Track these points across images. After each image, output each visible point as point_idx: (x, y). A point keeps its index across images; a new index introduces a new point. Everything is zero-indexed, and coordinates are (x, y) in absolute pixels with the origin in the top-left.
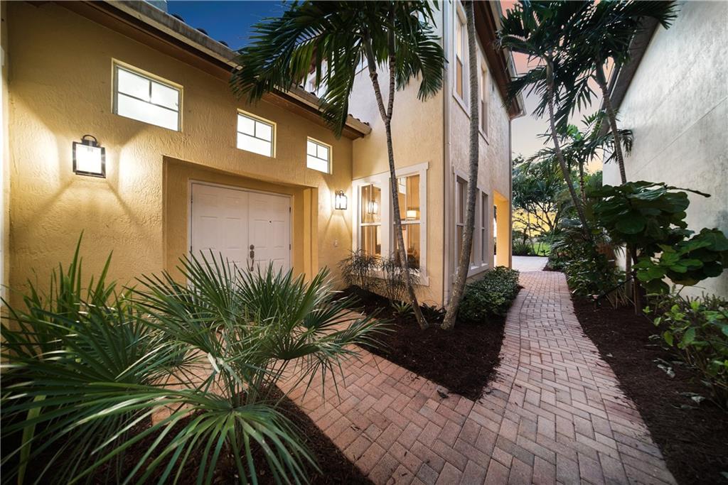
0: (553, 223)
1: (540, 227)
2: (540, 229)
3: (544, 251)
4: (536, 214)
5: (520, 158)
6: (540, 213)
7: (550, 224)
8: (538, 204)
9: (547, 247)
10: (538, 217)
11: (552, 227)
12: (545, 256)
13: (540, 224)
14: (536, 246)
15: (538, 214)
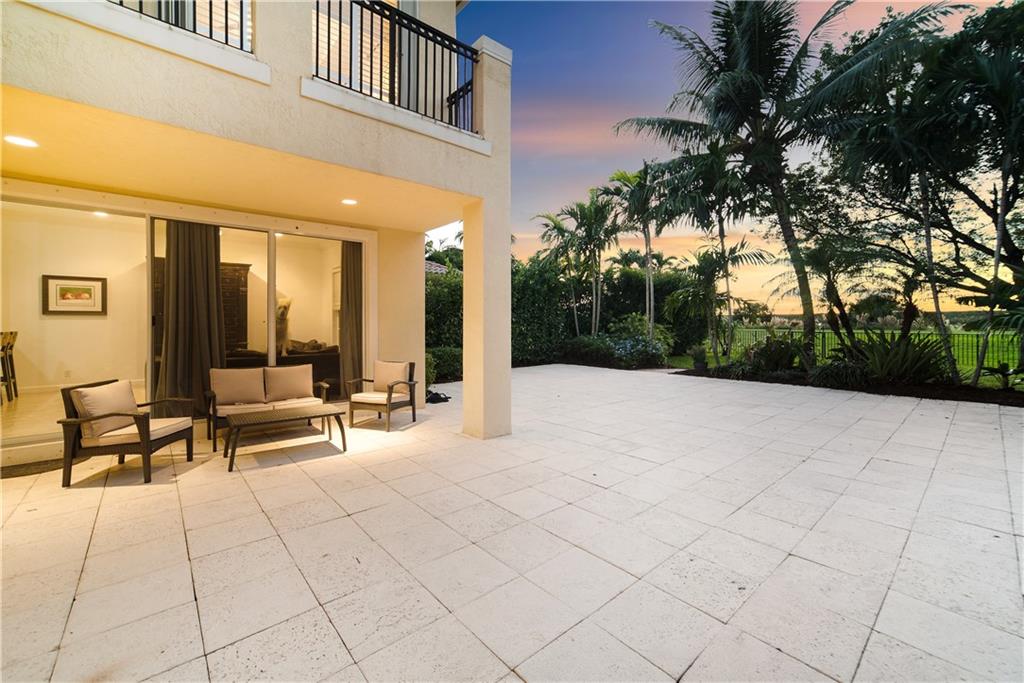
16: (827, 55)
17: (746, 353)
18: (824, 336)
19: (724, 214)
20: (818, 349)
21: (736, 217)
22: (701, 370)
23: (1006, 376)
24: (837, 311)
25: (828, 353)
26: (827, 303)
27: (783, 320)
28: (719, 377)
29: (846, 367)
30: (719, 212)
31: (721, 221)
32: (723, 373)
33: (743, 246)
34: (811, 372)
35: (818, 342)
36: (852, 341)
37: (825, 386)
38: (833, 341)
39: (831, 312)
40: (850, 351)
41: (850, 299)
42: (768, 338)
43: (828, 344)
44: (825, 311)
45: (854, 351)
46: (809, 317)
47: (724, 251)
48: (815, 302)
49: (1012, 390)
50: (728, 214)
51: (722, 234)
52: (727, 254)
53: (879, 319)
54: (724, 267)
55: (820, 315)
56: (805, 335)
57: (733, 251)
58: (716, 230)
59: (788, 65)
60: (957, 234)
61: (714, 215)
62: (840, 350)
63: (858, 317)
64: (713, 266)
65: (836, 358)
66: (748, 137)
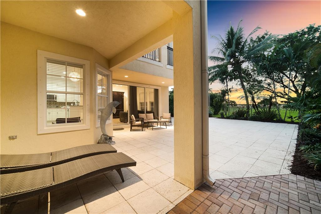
0: (300, 91)
1: (287, 94)
2: (286, 97)
3: (291, 117)
4: (283, 83)
5: (266, 34)
6: (286, 81)
7: (296, 91)
8: (284, 74)
9: (295, 114)
10: (285, 87)
11: (299, 95)
12: (292, 122)
13: (287, 93)
14: (283, 113)
15: (284, 84)
16: (252, 40)
17: (233, 113)
18: (251, 110)
19: (228, 80)
20: (250, 113)
21: (230, 81)
22: (223, 117)
23: (292, 118)
24: (254, 104)
25: (253, 114)
26: (252, 102)
27: (240, 106)
28: (227, 119)
29: (256, 116)
30: (226, 80)
31: (227, 82)
32: (228, 118)
33: (232, 88)
34: (248, 118)
35: (250, 111)
36: (258, 111)
37: (252, 120)
38: (254, 111)
39: (253, 104)
40: (257, 113)
41: (257, 101)
42: (238, 110)
43: (252, 111)
44: (252, 103)
45: (258, 113)
46: (248, 105)
47: (227, 89)
48: (249, 101)
49: (293, 122)
50: (229, 80)
51: (227, 85)
52: (228, 89)
53: (267, 106)
54: (228, 93)
55: (250, 104)
56: (247, 109)
57: (230, 89)
58: (226, 84)
59: (242, 44)
60: (284, 85)
61: (225, 81)
62: (255, 113)
63: (261, 105)
64: (225, 92)
65: (254, 114)
66: (233, 61)
